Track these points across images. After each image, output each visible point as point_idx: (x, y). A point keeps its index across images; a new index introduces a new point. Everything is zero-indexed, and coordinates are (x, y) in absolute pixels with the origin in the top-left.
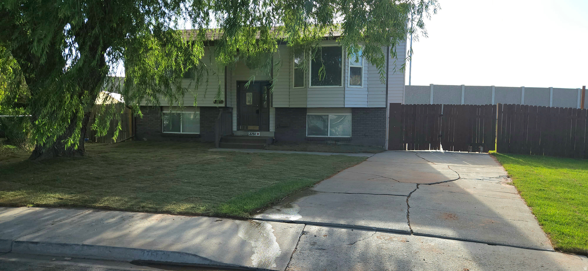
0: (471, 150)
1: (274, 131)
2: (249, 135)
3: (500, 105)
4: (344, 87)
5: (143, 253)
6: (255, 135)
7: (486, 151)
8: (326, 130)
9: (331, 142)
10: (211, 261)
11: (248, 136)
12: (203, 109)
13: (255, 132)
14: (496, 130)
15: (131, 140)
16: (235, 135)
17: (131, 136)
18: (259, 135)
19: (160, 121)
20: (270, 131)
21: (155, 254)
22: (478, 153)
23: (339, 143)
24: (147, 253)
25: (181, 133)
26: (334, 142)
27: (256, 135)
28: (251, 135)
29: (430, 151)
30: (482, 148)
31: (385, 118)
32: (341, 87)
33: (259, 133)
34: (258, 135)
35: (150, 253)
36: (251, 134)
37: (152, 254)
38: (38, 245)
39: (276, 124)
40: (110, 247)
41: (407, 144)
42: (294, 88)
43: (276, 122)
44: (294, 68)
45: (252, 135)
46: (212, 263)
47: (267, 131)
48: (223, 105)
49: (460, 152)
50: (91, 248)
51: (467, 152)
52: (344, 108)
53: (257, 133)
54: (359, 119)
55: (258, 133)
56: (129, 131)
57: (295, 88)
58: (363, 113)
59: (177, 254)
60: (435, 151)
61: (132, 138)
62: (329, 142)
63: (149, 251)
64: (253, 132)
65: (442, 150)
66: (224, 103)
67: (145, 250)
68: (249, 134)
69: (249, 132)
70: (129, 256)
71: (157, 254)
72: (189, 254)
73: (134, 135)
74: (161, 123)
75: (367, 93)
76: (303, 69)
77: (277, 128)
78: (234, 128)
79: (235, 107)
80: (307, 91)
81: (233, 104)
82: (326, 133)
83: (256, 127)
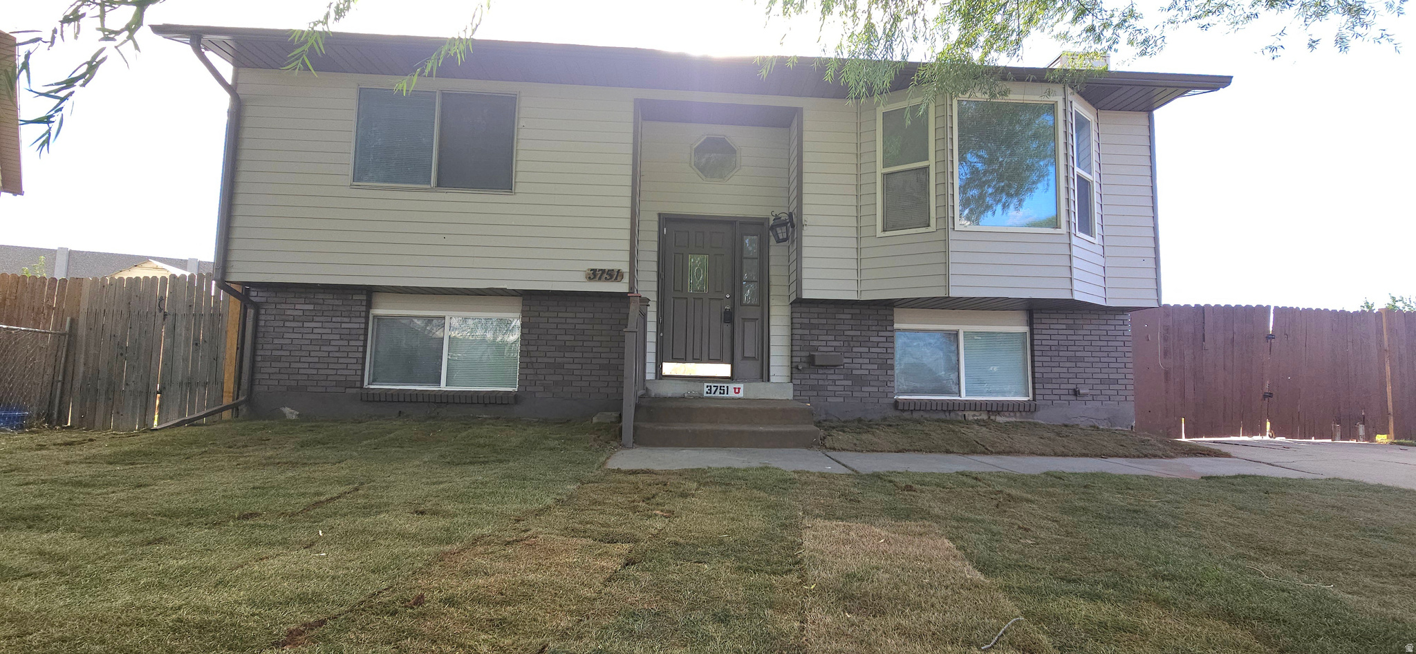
0: (1338, 434)
1: (789, 379)
2: (705, 395)
4: (1069, 234)
6: (725, 395)
7: (1372, 437)
8: (953, 375)
9: (974, 416)
11: (701, 398)
12: (536, 301)
13: (726, 385)
15: (226, 415)
16: (653, 395)
17: (227, 400)
18: (741, 395)
19: (361, 343)
20: (773, 379)
22: (1355, 442)
23: (1000, 419)
25: (443, 386)
26: (985, 417)
27: (732, 394)
28: (712, 395)
30: (1361, 430)
31: (1127, 343)
32: (1058, 231)
33: (741, 386)
34: (737, 395)
36: (713, 389)
39: (792, 356)
41: (1183, 419)
42: (879, 234)
43: (792, 351)
44: (880, 170)
45: (717, 394)
47: (763, 381)
48: (621, 287)
49: (1313, 440)
51: (1330, 441)
53: (735, 389)
54: (1056, 343)
55: (737, 386)
56: (222, 384)
57: (888, 234)
58: (1064, 327)
60: (1254, 438)
61: (235, 407)
62: (965, 418)
64: (719, 385)
65: (1269, 437)
66: (626, 279)
68: (706, 390)
69: (706, 384)
73: (242, 398)
74: (365, 352)
75: (1101, 261)
76: (926, 169)
77: (794, 369)
78: (650, 374)
79: (653, 297)
80: (946, 241)
81: (648, 287)
82: (955, 389)
83: (724, 370)
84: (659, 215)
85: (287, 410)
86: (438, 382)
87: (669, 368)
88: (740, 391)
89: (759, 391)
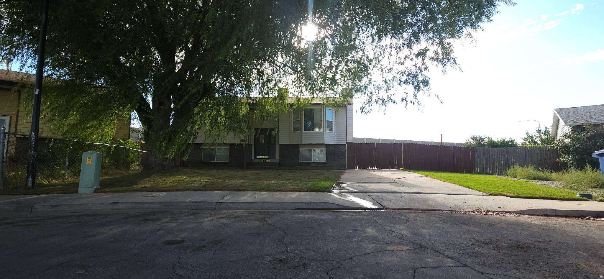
0: (391, 168)
1: (279, 159)
3: (403, 143)
4: (324, 132)
5: (302, 204)
6: (266, 162)
7: (398, 168)
8: (311, 158)
10: (343, 206)
11: (262, 162)
12: (232, 145)
14: (403, 157)
16: (253, 161)
18: (269, 162)
19: (201, 153)
20: (276, 159)
21: (310, 204)
22: (394, 169)
23: (319, 166)
24: (305, 204)
25: (216, 161)
26: (316, 165)
27: (268, 161)
29: (370, 169)
30: (396, 167)
31: (345, 151)
32: (322, 131)
33: (269, 160)
35: (307, 204)
36: (264, 161)
37: (308, 205)
38: (234, 204)
39: (280, 154)
40: (281, 202)
41: (358, 165)
42: (293, 132)
43: (280, 153)
44: (293, 120)
46: (344, 207)
47: (274, 159)
48: (246, 143)
49: (385, 169)
50: (269, 203)
51: (389, 169)
52: (324, 144)
54: (331, 151)
59: (323, 204)
60: (372, 169)
62: (313, 165)
63: (306, 203)
64: (266, 160)
65: (376, 168)
67: (303, 202)
70: (294, 207)
71: (311, 204)
72: (330, 203)
73: (181, 163)
74: (202, 155)
75: (336, 136)
76: (299, 120)
77: (280, 157)
78: (253, 158)
79: (253, 144)
80: (302, 134)
81: (252, 142)
82: (311, 160)
83: (267, 157)
84: (255, 128)
85: (189, 165)
86: (215, 160)
87: (258, 157)
88: (269, 161)
89: (273, 161)
